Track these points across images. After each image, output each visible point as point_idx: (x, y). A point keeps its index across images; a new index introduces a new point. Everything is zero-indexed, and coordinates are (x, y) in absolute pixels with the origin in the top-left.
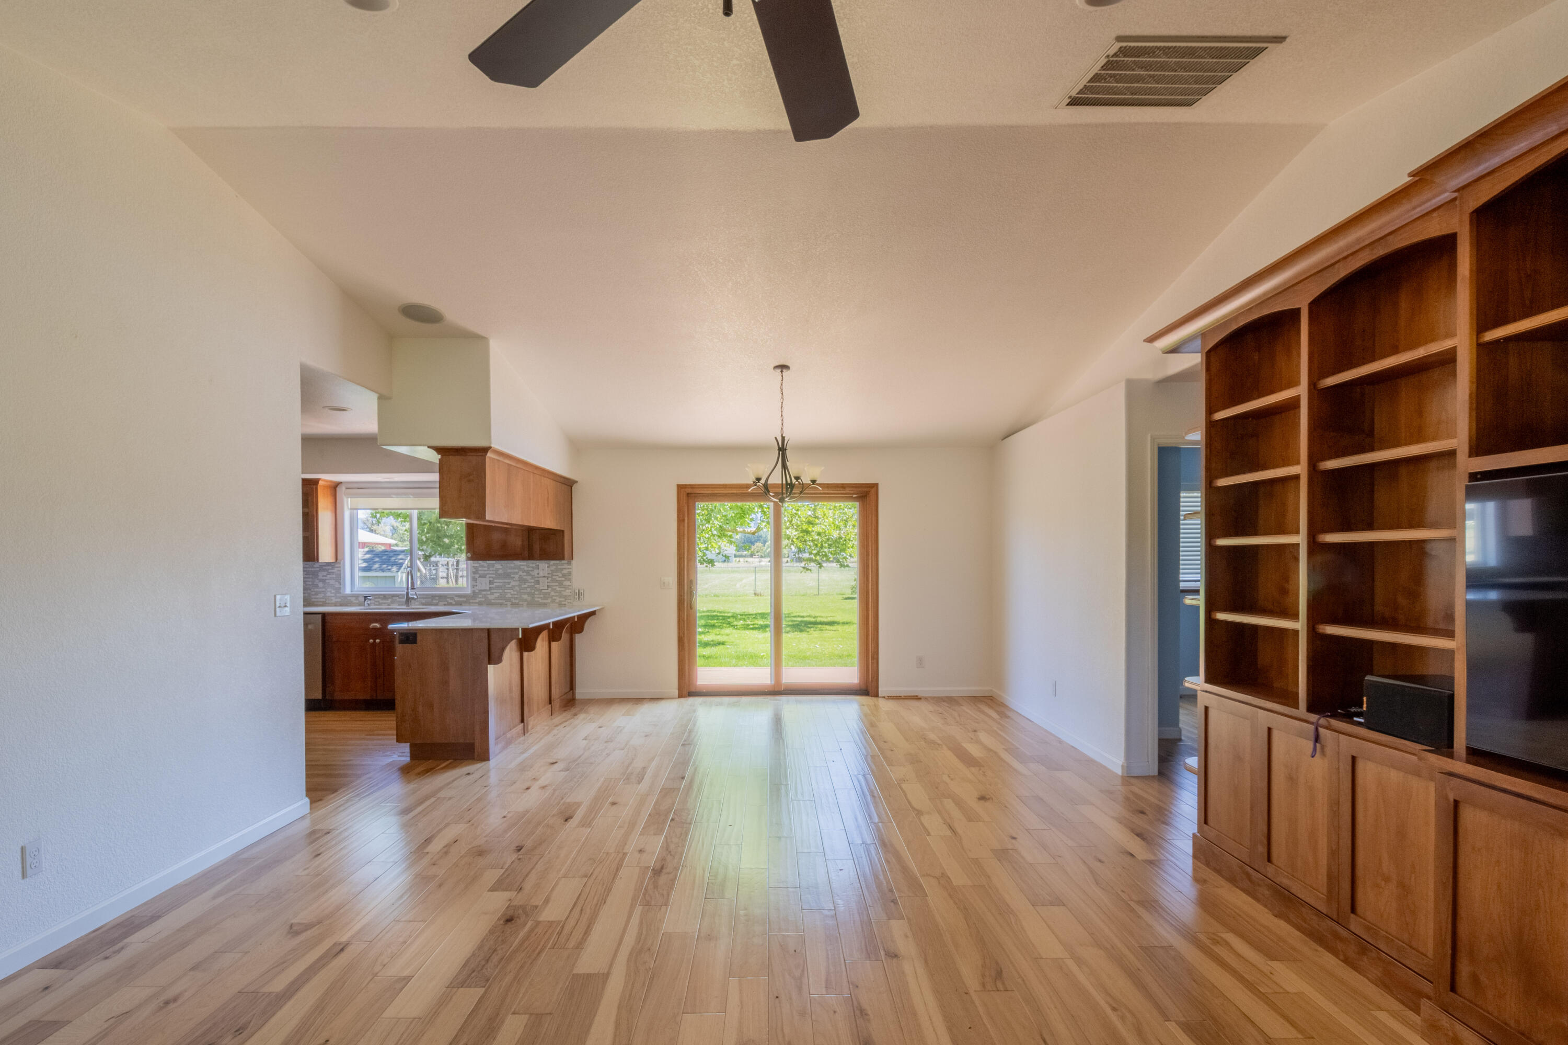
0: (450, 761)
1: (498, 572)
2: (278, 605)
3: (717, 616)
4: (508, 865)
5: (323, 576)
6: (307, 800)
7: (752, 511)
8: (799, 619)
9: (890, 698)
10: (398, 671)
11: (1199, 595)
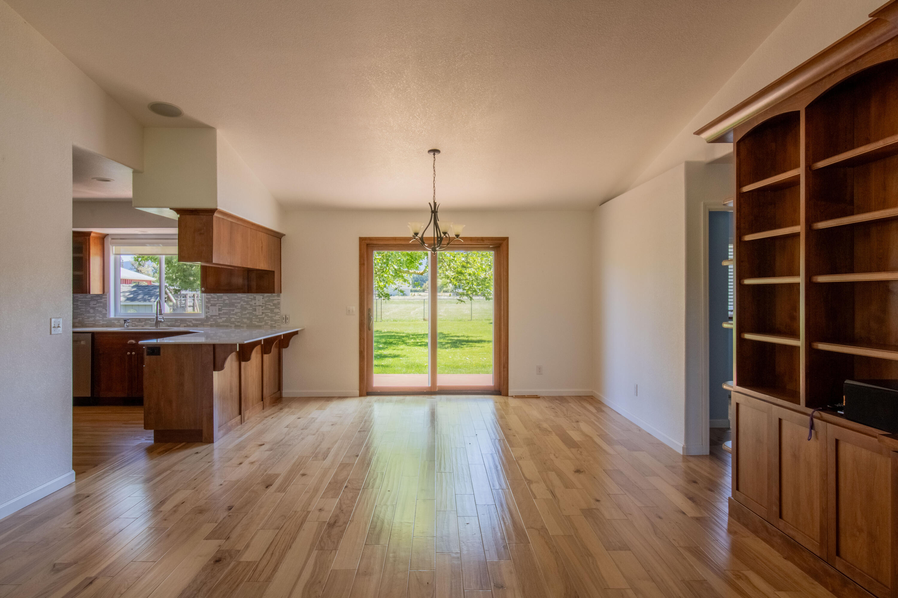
0: (184, 444)
1: (225, 302)
2: (53, 325)
3: (394, 336)
4: (220, 520)
5: (94, 305)
6: (73, 472)
7: (420, 258)
8: (456, 338)
9: (517, 397)
10: (146, 376)
11: (732, 321)
